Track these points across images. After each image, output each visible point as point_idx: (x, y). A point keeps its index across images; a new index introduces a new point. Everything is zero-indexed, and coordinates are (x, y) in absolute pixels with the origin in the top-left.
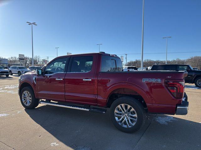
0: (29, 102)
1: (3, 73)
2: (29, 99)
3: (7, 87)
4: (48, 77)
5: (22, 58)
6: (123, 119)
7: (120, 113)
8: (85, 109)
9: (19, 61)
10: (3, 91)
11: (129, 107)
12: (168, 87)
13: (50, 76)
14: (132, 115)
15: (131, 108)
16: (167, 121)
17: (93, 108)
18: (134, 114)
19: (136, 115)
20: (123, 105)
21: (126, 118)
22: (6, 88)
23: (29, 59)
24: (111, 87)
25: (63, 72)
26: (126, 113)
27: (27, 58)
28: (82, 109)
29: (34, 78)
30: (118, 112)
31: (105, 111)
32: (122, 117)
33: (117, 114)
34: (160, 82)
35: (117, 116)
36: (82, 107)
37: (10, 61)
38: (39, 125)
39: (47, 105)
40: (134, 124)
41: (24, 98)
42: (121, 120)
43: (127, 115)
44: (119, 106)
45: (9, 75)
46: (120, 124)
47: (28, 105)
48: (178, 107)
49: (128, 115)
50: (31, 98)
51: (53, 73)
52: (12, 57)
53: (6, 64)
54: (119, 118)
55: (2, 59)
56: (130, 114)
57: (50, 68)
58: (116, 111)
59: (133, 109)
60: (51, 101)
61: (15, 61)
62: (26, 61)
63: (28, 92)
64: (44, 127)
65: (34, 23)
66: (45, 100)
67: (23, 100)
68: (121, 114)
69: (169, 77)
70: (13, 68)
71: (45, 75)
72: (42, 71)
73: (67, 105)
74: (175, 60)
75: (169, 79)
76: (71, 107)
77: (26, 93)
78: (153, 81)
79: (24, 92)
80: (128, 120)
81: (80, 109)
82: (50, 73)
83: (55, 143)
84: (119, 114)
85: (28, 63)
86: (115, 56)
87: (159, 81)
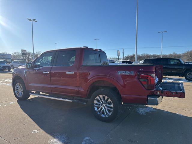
0: (21, 93)
1: (5, 67)
2: (21, 91)
3: (7, 81)
4: (37, 70)
5: (24, 53)
6: (101, 109)
7: (99, 103)
8: (69, 101)
9: (22, 56)
10: (2, 84)
11: (106, 97)
12: (140, 79)
13: (38, 70)
14: (109, 106)
15: (108, 99)
16: (146, 111)
17: (76, 99)
18: (111, 104)
19: (112, 106)
20: (101, 96)
21: (104, 108)
22: (5, 81)
23: (31, 54)
24: (91, 80)
25: (49, 66)
26: (104, 103)
27: (29, 53)
28: (66, 100)
29: (25, 72)
30: (97, 103)
31: (86, 102)
32: (101, 108)
33: (97, 104)
34: (133, 75)
35: (96, 107)
36: (65, 99)
37: (14, 56)
38: (27, 115)
39: (38, 97)
40: (110, 114)
41: (17, 90)
42: (99, 110)
43: (104, 105)
44: (98, 97)
45: (11, 69)
46: (98, 113)
47: (20, 96)
48: (149, 98)
49: (106, 106)
50: (22, 90)
51: (42, 66)
52: (16, 52)
53: (10, 59)
54: (98, 108)
55: (7, 54)
56: (107, 105)
57: (39, 62)
58: (95, 102)
59: (109, 100)
60: (41, 93)
61: (18, 56)
62: (29, 56)
63: (20, 85)
64: (30, 117)
65: (34, 20)
66: (35, 92)
67: (16, 92)
68: (100, 105)
69: (141, 70)
70: (15, 62)
71: (34, 68)
72: (31, 65)
73: (53, 97)
74: (172, 54)
75: (141, 72)
76: (56, 99)
77: (18, 85)
78: (127, 73)
79: (17, 85)
80: (106, 110)
81: (64, 100)
82: (39, 66)
83: (36, 131)
84: (98, 105)
85: (30, 57)
86: (99, 50)
87: (132, 73)
